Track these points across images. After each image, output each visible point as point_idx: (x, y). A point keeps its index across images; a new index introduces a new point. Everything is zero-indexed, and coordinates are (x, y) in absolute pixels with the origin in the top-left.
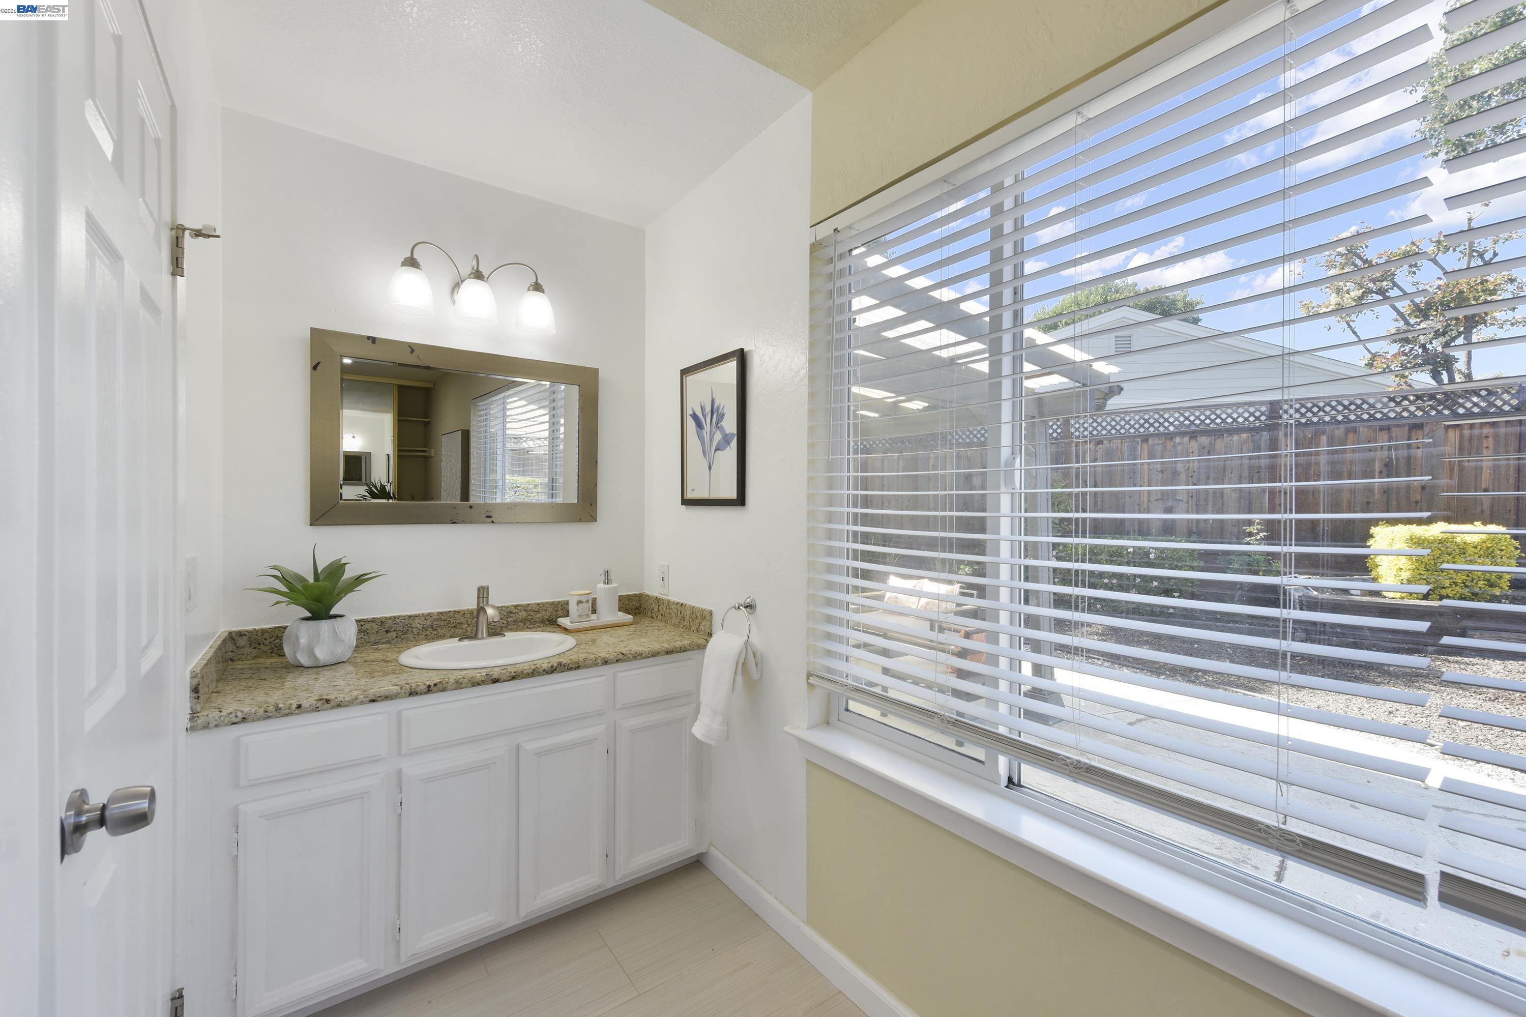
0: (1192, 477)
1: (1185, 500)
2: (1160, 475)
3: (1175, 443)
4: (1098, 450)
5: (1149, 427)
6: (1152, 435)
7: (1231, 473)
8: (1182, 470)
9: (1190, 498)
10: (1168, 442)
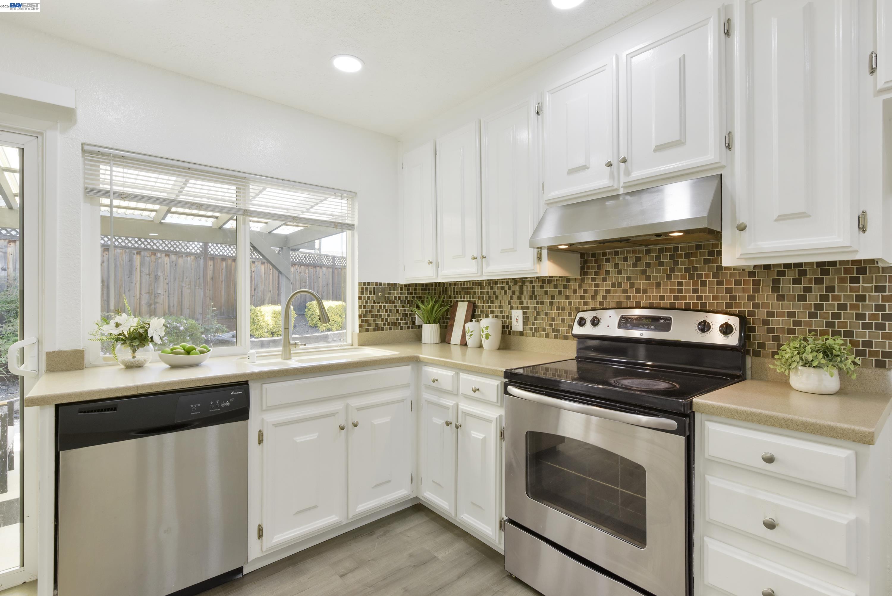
0: (166, 279)
1: (162, 294)
2: (148, 276)
3: (157, 257)
4: (105, 255)
5: (141, 244)
6: (144, 249)
7: (187, 278)
8: (161, 275)
9: (165, 293)
10: (153, 256)
